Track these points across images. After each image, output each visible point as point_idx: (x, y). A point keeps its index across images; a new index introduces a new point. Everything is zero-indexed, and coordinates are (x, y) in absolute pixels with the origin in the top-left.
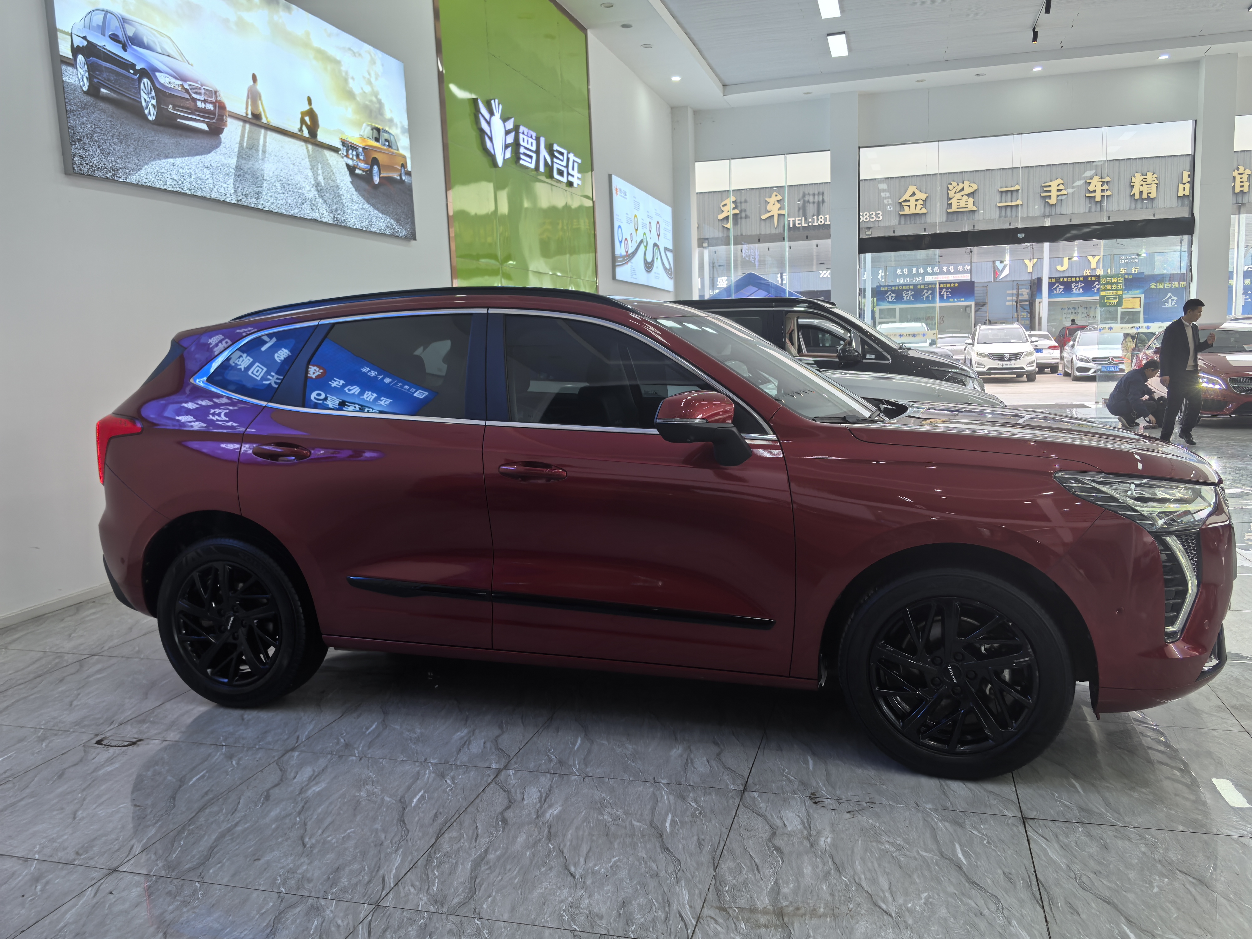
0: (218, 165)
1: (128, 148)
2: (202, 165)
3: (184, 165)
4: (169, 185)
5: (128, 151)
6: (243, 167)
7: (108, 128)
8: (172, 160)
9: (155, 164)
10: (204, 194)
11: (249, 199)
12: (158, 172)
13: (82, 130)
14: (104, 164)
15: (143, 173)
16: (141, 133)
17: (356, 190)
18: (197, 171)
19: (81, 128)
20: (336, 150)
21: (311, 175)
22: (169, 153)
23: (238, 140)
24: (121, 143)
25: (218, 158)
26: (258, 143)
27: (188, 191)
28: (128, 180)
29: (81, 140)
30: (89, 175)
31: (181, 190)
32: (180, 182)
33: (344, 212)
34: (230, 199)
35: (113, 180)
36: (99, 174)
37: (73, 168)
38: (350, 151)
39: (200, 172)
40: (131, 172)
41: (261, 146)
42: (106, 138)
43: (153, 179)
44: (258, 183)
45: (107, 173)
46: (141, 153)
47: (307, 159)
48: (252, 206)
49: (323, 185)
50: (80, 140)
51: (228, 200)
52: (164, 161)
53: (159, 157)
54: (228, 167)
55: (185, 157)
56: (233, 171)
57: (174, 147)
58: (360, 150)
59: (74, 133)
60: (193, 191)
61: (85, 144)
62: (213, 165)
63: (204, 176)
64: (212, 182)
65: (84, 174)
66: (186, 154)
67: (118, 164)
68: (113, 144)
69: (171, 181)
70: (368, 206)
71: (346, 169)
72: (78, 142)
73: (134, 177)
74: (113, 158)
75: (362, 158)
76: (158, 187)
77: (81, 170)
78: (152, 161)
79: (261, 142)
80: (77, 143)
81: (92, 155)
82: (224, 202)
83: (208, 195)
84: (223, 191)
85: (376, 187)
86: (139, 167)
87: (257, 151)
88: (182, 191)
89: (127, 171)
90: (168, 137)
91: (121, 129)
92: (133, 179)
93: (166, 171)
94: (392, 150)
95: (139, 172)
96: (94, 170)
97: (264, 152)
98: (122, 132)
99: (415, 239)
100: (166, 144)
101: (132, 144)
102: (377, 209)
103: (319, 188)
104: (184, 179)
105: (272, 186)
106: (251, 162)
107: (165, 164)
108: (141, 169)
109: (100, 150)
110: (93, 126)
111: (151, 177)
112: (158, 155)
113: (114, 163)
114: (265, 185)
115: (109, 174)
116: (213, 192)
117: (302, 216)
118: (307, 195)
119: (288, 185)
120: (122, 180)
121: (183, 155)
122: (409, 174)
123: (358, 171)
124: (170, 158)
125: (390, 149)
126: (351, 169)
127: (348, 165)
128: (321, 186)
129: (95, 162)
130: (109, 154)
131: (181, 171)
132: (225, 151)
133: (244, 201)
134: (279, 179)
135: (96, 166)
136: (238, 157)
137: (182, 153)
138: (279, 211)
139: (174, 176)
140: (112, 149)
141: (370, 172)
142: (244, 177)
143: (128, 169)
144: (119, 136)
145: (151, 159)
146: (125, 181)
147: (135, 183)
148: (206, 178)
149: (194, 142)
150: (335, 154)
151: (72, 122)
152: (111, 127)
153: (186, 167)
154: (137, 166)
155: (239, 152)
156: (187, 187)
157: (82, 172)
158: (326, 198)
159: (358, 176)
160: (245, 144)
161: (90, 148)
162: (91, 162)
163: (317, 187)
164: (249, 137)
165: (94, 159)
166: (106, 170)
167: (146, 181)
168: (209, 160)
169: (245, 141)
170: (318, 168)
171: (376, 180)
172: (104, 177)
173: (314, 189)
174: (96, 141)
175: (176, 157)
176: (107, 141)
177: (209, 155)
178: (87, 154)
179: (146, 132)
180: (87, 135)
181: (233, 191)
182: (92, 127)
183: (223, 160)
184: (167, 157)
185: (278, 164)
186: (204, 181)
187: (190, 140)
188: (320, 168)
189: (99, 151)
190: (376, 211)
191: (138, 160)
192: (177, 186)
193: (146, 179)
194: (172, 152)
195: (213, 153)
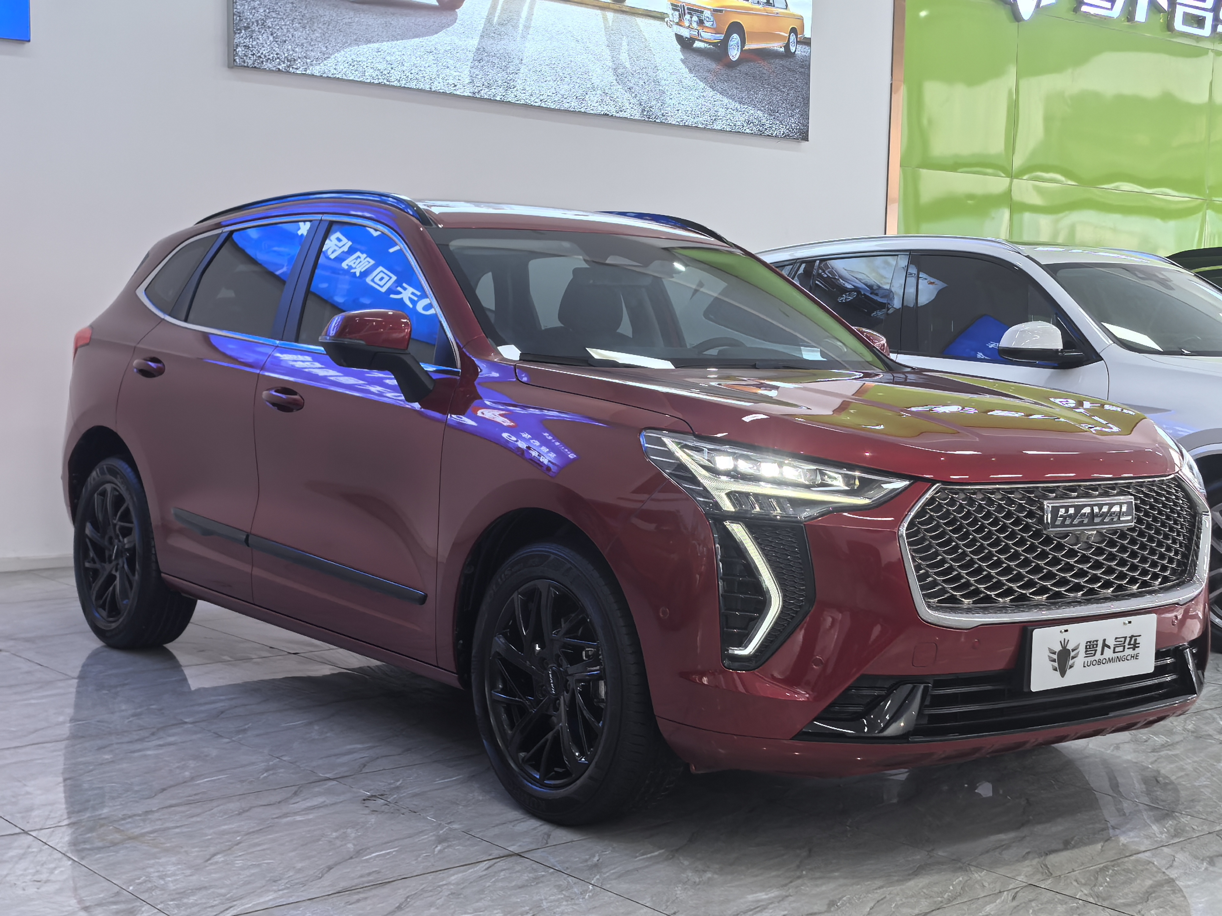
0: (449, 48)
1: (314, 34)
2: (422, 49)
3: (393, 50)
4: (370, 76)
5: (313, 37)
6: (488, 49)
7: (288, 11)
8: (376, 45)
9: (351, 51)
10: (421, 86)
11: (493, 90)
12: (353, 61)
13: (251, 16)
14: (277, 54)
15: (331, 62)
16: (334, 15)
17: (691, 71)
18: (413, 57)
19: (251, 13)
20: (660, 17)
21: (607, 53)
22: (372, 37)
23: (485, 14)
24: (305, 28)
25: (449, 39)
26: (519, 16)
27: (396, 82)
28: (308, 72)
29: (249, 28)
30: (255, 67)
31: (385, 81)
32: (385, 72)
33: (663, 104)
34: (462, 90)
35: (288, 72)
36: (267, 65)
37: (235, 60)
38: (688, 17)
39: (418, 59)
40: (314, 62)
41: (522, 22)
42: (283, 23)
43: (345, 70)
44: (511, 69)
45: (279, 64)
46: (330, 39)
47: (603, 32)
48: (498, 99)
49: (628, 65)
50: (246, 28)
51: (458, 93)
52: (365, 46)
53: (357, 42)
54: (463, 50)
55: (397, 40)
56: (471, 55)
57: (380, 29)
58: (707, 13)
59: (241, 20)
60: (404, 82)
61: (253, 31)
62: (439, 47)
63: (423, 63)
64: (435, 69)
65: (248, 67)
66: (399, 37)
67: (296, 52)
68: (291, 30)
69: (372, 70)
70: (712, 93)
71: (675, 42)
72: (245, 30)
73: (318, 67)
74: (290, 47)
75: (707, 24)
76: (351, 78)
77: (244, 62)
78: (346, 47)
79: (524, 14)
80: (243, 31)
81: (262, 44)
82: (452, 95)
83: (427, 88)
84: (451, 82)
85: (731, 65)
86: (326, 56)
87: (515, 27)
88: (388, 83)
89: (308, 61)
90: (375, 17)
91: (306, 12)
92: (316, 70)
93: (365, 60)
94: (773, 9)
95: (325, 62)
96: (262, 62)
97: (527, 27)
98: (307, 15)
99: (806, 139)
100: (370, 26)
101: (319, 28)
102: (732, 97)
103: (620, 71)
104: (392, 68)
105: (535, 71)
106: (503, 42)
107: (365, 50)
108: (328, 58)
109: (274, 37)
110: (267, 11)
111: (342, 67)
112: (356, 40)
113: (291, 53)
114: (522, 71)
115: (283, 65)
116: (436, 83)
117: (583, 110)
118: (596, 81)
119: (563, 68)
120: (300, 72)
121: (395, 38)
122: (807, 42)
123: (697, 44)
124: (374, 42)
125: (769, 8)
126: (685, 43)
127: (680, 38)
128: (625, 68)
129: (264, 52)
130: (285, 42)
131: (388, 58)
132: (462, 30)
133: (485, 93)
134: (548, 62)
135: (265, 56)
136: (482, 37)
137: (393, 36)
138: (543, 105)
139: (377, 65)
140: (290, 36)
141: (724, 45)
142: (488, 62)
143: (309, 59)
144: (302, 20)
145: (345, 45)
146: (304, 72)
147: (318, 75)
148: (427, 65)
149: (413, 21)
150: (657, 23)
151: (239, 7)
152: (291, 10)
153: (397, 53)
154: (324, 54)
155: (485, 29)
156: (395, 79)
157: (246, 65)
158: (631, 85)
159: (699, 51)
160: (496, 19)
161: (261, 36)
162: (259, 52)
163: (615, 70)
164: (503, 9)
165: (263, 49)
166: (278, 60)
167: (335, 72)
168: (434, 42)
169: (497, 14)
170: (621, 44)
171: (734, 54)
172: (274, 69)
173: (611, 72)
174: (269, 27)
175: (383, 41)
176: (283, 27)
177: (436, 36)
178: (255, 43)
179: (341, 13)
180: (257, 21)
181: (467, 81)
182: (265, 11)
183: (457, 41)
184: (369, 41)
185: (549, 42)
186: (422, 69)
187: (407, 18)
188: (625, 43)
189: (271, 38)
190: (726, 100)
191: (326, 47)
192: (380, 77)
193: (335, 69)
194: (378, 35)
195: (441, 34)
